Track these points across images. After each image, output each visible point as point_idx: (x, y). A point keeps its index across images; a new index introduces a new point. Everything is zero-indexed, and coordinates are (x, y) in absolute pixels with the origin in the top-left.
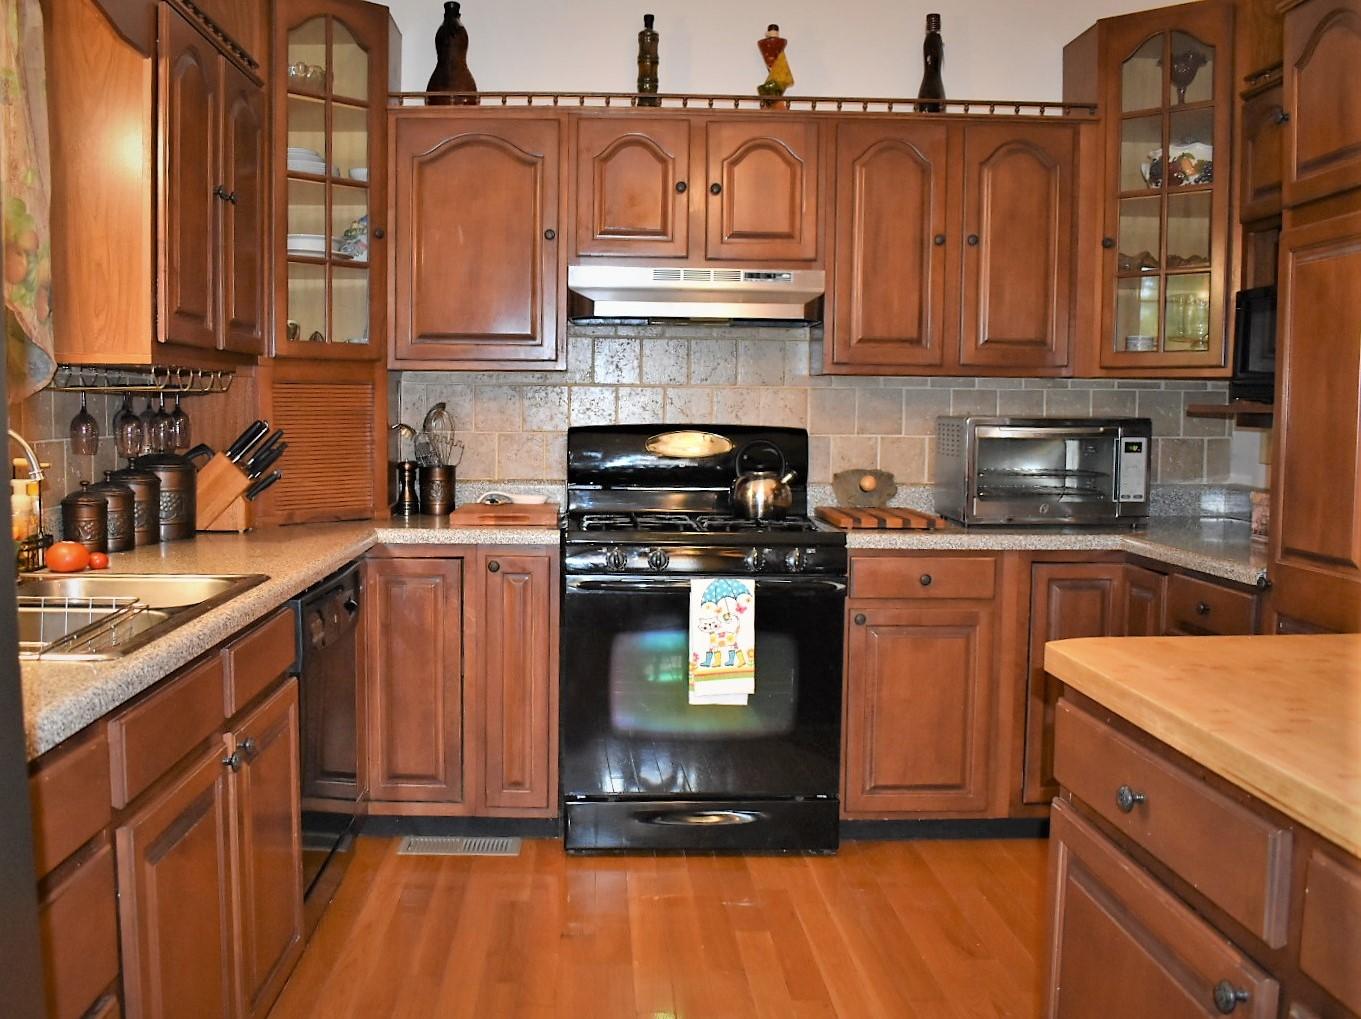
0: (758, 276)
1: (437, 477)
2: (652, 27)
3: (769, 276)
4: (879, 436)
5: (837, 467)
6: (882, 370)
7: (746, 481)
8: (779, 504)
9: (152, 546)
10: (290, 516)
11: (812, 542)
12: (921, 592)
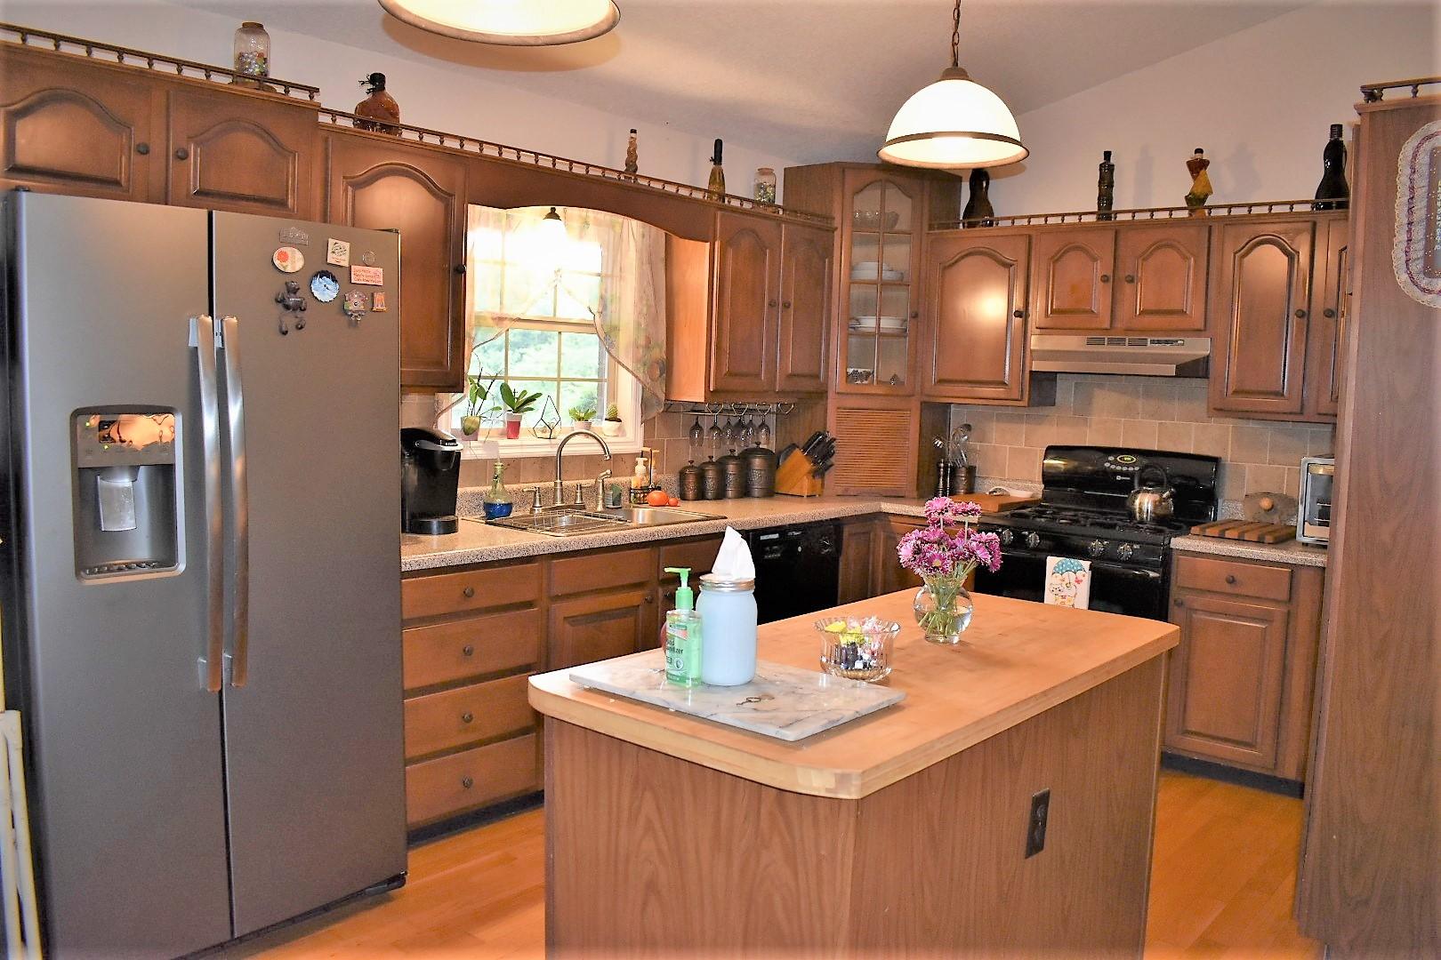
0: (1159, 342)
1: (962, 474)
2: (1109, 160)
3: (1167, 342)
4: (1287, 467)
5: (1250, 488)
6: (1252, 415)
7: (1138, 492)
8: (1158, 512)
9: (719, 501)
10: (846, 490)
11: (1139, 540)
12: (1228, 588)
